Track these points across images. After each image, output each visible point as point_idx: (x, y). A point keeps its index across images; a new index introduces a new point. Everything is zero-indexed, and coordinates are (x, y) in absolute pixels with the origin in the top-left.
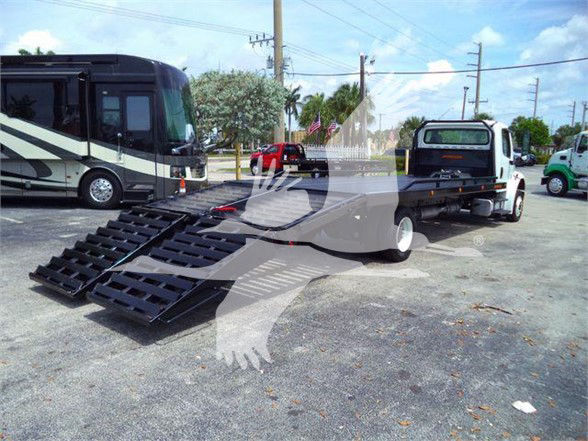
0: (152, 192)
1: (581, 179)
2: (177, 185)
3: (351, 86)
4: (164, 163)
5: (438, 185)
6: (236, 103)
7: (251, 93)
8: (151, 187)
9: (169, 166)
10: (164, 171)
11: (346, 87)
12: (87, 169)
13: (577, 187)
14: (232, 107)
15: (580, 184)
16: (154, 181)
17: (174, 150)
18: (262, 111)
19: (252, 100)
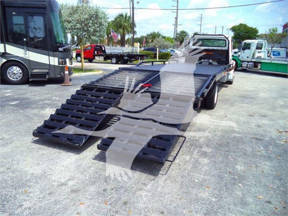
0: (48, 73)
1: (244, 63)
2: (63, 69)
3: (124, 15)
4: (54, 56)
6: (83, 22)
7: (93, 17)
8: (47, 71)
9: (57, 58)
10: (54, 61)
11: (121, 15)
13: (242, 67)
15: (243, 65)
16: (48, 67)
17: (60, 49)
18: (98, 27)
19: (92, 20)
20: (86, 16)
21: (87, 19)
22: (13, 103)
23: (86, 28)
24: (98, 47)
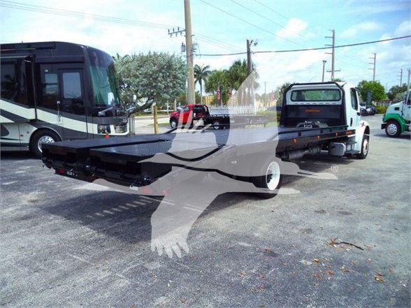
3: (242, 62)
4: (93, 123)
5: (300, 135)
6: (151, 76)
7: (163, 68)
9: (96, 125)
10: (93, 128)
11: (238, 63)
12: (35, 129)
13: (408, 130)
14: (148, 79)
16: (86, 137)
17: (100, 113)
18: (171, 81)
19: (163, 73)
20: (155, 68)
21: (157, 72)
22: (7, 184)
23: (154, 84)
24: (198, 108)
